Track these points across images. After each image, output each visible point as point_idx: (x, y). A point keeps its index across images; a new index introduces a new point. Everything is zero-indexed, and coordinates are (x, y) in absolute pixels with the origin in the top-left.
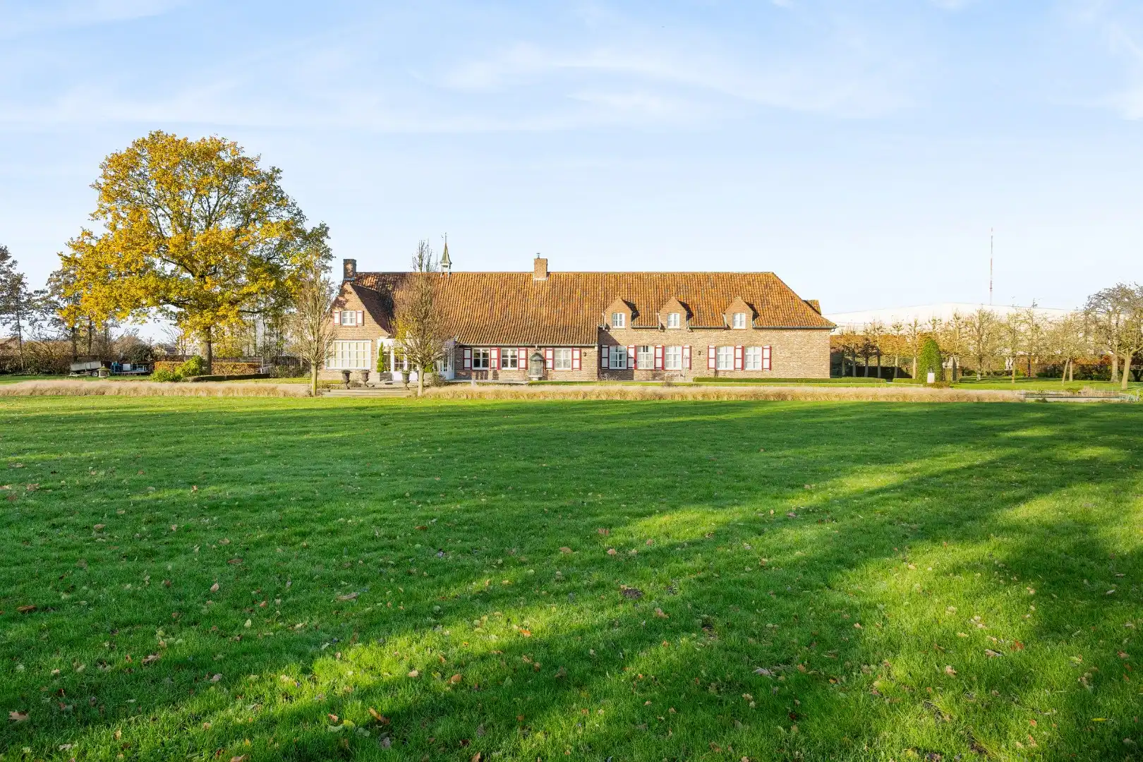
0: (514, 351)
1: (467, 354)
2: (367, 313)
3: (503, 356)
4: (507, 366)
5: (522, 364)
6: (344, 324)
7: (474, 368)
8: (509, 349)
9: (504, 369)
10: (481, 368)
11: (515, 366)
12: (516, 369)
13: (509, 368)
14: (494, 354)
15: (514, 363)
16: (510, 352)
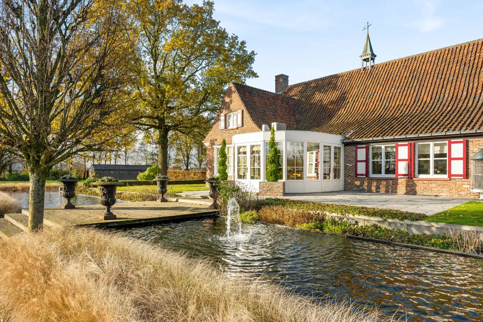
0: (442, 145)
1: (361, 154)
2: (246, 113)
3: (421, 156)
4: (427, 172)
5: (457, 168)
6: (230, 128)
7: (372, 175)
8: (432, 143)
9: (422, 176)
10: (383, 175)
11: (443, 171)
12: (446, 176)
13: (431, 175)
14: (403, 152)
15: (441, 168)
16: (433, 149)
